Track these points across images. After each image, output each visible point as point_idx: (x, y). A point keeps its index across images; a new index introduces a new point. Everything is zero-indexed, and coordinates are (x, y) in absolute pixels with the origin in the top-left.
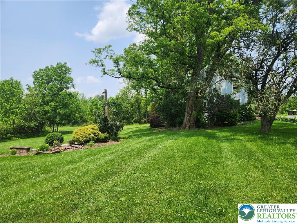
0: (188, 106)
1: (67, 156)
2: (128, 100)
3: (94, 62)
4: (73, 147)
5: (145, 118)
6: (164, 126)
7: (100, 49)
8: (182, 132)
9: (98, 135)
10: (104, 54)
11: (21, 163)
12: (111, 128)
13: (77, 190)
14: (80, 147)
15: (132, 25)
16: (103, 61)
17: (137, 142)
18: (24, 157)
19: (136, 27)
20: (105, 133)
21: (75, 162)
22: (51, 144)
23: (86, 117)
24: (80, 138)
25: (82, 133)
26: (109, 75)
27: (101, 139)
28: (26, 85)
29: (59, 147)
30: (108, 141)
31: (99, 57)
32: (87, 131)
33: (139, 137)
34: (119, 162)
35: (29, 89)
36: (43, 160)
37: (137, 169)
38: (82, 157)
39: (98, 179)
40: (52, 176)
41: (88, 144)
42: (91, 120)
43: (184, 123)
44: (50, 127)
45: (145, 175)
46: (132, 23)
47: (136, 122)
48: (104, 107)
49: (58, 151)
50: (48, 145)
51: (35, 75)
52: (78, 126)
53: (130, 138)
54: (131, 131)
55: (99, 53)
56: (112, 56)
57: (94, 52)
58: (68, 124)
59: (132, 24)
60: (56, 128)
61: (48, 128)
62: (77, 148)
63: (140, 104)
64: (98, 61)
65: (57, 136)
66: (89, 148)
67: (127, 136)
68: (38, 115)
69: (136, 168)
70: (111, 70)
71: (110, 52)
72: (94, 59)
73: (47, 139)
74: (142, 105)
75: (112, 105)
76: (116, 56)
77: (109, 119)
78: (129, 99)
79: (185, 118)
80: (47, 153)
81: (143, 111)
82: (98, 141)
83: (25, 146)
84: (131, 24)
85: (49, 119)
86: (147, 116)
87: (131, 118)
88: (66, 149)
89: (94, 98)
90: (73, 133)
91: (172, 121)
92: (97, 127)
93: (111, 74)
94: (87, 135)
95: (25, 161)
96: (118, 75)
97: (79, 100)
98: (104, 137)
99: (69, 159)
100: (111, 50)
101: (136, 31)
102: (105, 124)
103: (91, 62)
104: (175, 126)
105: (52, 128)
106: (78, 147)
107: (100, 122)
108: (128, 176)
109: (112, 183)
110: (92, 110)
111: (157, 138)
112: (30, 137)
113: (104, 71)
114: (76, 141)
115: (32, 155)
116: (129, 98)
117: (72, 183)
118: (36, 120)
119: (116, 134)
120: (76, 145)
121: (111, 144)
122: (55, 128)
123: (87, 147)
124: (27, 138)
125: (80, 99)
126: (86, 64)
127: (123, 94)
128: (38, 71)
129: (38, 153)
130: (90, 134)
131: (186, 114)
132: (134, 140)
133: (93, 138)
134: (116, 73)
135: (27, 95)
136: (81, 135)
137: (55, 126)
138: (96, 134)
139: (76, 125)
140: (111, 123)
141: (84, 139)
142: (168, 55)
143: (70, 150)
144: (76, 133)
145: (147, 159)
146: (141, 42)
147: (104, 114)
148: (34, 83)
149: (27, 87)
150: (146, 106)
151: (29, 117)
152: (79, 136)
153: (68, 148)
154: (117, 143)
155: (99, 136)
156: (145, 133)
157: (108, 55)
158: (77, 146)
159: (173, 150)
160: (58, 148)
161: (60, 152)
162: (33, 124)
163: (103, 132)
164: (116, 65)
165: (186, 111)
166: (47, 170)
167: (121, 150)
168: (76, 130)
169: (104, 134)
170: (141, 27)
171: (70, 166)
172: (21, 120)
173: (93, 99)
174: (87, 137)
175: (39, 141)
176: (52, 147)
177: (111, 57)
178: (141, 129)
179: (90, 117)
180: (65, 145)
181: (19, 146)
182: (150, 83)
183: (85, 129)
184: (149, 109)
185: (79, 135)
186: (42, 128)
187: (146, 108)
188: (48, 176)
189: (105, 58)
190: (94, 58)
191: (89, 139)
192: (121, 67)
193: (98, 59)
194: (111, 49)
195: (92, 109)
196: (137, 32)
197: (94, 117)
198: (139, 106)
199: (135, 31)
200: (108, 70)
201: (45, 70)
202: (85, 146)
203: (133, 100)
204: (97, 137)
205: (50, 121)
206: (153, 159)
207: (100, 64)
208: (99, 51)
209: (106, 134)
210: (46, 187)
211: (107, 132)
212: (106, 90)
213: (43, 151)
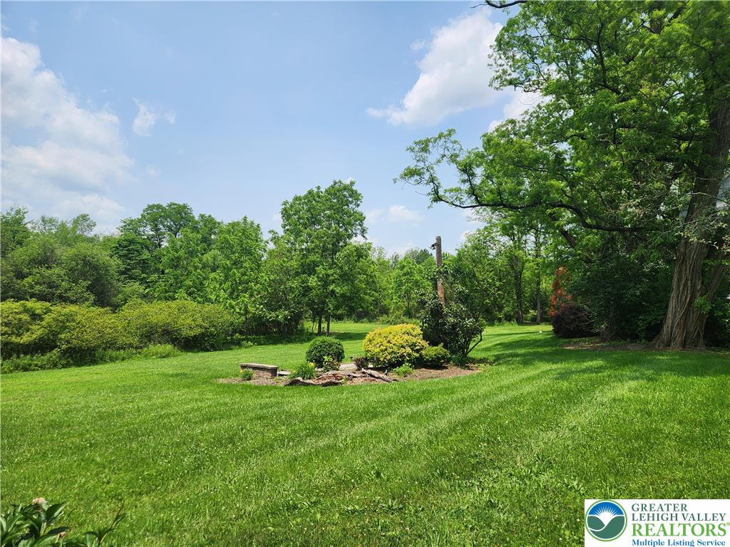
0: (679, 280)
1: (356, 396)
2: (488, 260)
3: (411, 173)
4: (364, 373)
5: (535, 309)
6: (597, 335)
7: (428, 141)
8: (661, 358)
9: (422, 349)
10: (435, 153)
11: (263, 402)
12: (451, 334)
13: (394, 499)
14: (381, 376)
15: (505, 72)
16: (432, 168)
17: (524, 375)
18: (268, 388)
19: (515, 75)
20: (437, 345)
21: (375, 416)
22: (319, 362)
23: (387, 302)
24: (379, 353)
25: (385, 342)
26: (448, 202)
27: (428, 361)
28: (270, 232)
29: (335, 372)
30: (444, 365)
31: (424, 161)
32: (396, 338)
33: (527, 361)
34: (489, 433)
35: (275, 240)
36: (306, 400)
37: (545, 462)
38: (389, 403)
39: (442, 474)
40: (329, 447)
41: (397, 369)
42: (398, 309)
43: (665, 328)
44: (314, 322)
45: (575, 483)
46: (505, 67)
47: (509, 318)
48: (434, 281)
49: (334, 380)
50: (312, 364)
51: (285, 209)
52: (370, 322)
53: (501, 362)
54: (499, 342)
55: (425, 150)
56: (457, 156)
57: (412, 150)
58: (349, 316)
59: (503, 70)
60: (324, 325)
61: (310, 326)
62: (374, 377)
63: (521, 273)
64: (422, 171)
65: (331, 346)
66: (401, 379)
67: (490, 355)
68: (291, 296)
69: (542, 457)
70: (451, 190)
71: (450, 145)
72: (412, 167)
73: (310, 352)
74: (527, 274)
75: (453, 275)
76: (467, 154)
77: (446, 310)
78: (492, 259)
79: (670, 315)
80: (312, 384)
81: (528, 291)
82: (420, 363)
83: (267, 363)
84: (501, 71)
85: (311, 304)
86: (542, 304)
87: (495, 307)
88: (350, 378)
89: (405, 258)
90: (365, 341)
91: (623, 324)
92: (418, 330)
93: (452, 200)
94: (395, 349)
95: (270, 398)
96: (469, 201)
97: (373, 262)
98: (435, 355)
99: (359, 404)
100: (455, 142)
101: (515, 86)
102: (437, 324)
103: (406, 175)
104: (635, 337)
105: (318, 325)
106: (376, 376)
107: (425, 318)
108: (521, 478)
109: (481, 494)
110: (399, 286)
111: (584, 371)
112: (275, 342)
113: (436, 192)
114: (372, 359)
115: (282, 385)
116: (490, 257)
117: (378, 475)
118: (287, 307)
119: (464, 348)
120: (371, 369)
121: (453, 374)
122: (322, 326)
123: (396, 376)
124: (269, 344)
125: (374, 259)
126: (395, 181)
127: (475, 248)
128: (291, 201)
129: (294, 383)
130: (403, 347)
131: (672, 304)
132: (513, 369)
133: (409, 355)
134: (465, 197)
135: (271, 253)
136: (382, 347)
137: (323, 319)
138: (416, 348)
139: (365, 320)
140: (451, 320)
141: (389, 357)
142: (616, 140)
143: (359, 381)
144: (370, 341)
145: (568, 434)
146: (526, 112)
147: (435, 298)
148: (284, 226)
149: (271, 236)
150: (539, 277)
151: (274, 301)
152: (378, 350)
153: (355, 375)
154: (469, 372)
155: (423, 352)
156: (541, 350)
157: (447, 153)
158: (374, 372)
159: (649, 414)
160: (334, 375)
161: (337, 383)
162: (281, 315)
163: (434, 343)
164: (466, 177)
165: (673, 294)
166: (315, 429)
167: (486, 396)
168: (370, 333)
169: (435, 348)
170: (527, 75)
171: (364, 424)
172: (260, 305)
173: (401, 259)
174: (395, 353)
175: (293, 352)
176: (320, 370)
177: (453, 158)
178: (527, 338)
179: (395, 301)
180: (347, 367)
181: (256, 362)
182: (554, 218)
183: (390, 333)
184: (546, 284)
185: (378, 346)
186: (297, 323)
187: (538, 283)
188: (321, 444)
189: (439, 161)
190: (413, 164)
191: (401, 357)
192: (477, 181)
193: (421, 165)
194: (453, 138)
195: (400, 284)
196: (517, 88)
197: (404, 302)
198: (518, 276)
199: (513, 87)
200: (446, 191)
201: (306, 197)
202: (392, 375)
203: (502, 261)
204: (417, 355)
205: (313, 309)
206: (588, 435)
207: (427, 176)
208: (424, 146)
209: (439, 349)
210: (320, 476)
211: (442, 344)
212: (439, 239)
213: (303, 379)
